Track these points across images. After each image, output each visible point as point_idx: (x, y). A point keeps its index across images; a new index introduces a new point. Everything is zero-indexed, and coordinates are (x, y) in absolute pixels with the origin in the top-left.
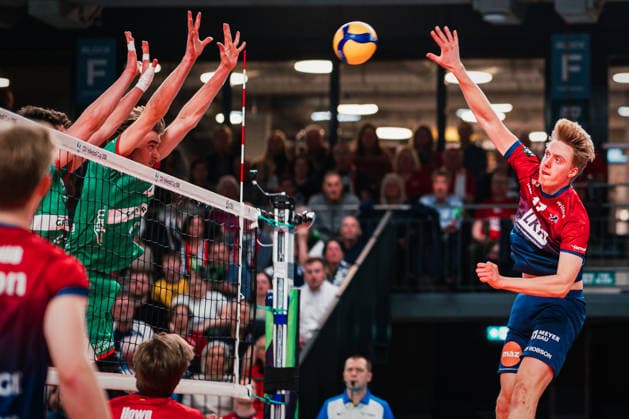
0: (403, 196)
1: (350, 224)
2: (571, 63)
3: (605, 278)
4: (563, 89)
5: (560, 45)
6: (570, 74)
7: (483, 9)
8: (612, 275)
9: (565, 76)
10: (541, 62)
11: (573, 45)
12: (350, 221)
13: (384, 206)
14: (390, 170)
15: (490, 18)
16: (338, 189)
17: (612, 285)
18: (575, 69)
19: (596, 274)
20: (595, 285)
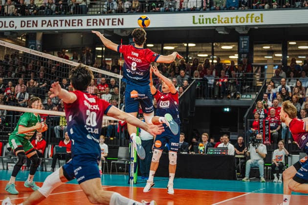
0: (199, 76)
1: (185, 83)
2: (244, 44)
3: (248, 96)
4: (242, 50)
5: (242, 39)
6: (244, 46)
7: (218, 30)
8: (250, 96)
9: (243, 47)
10: (237, 43)
11: (245, 39)
12: (185, 82)
13: (195, 78)
14: (196, 70)
15: (219, 32)
16: (183, 74)
17: (250, 98)
18: (245, 45)
19: (246, 95)
20: (246, 98)
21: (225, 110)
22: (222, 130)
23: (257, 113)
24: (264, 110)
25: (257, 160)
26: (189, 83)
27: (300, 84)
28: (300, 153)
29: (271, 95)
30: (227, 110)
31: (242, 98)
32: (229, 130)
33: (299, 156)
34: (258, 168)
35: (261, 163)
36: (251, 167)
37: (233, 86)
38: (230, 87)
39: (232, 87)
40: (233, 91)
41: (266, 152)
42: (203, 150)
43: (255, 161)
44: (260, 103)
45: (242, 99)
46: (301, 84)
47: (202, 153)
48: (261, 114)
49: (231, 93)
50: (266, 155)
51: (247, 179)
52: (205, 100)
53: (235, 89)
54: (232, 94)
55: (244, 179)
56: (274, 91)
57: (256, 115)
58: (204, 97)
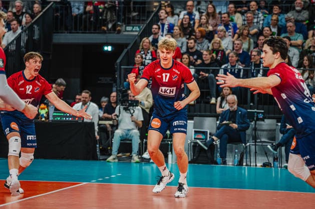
3: (136, 28)
8: (139, 27)
19: (133, 27)
20: (132, 31)
21: (106, 48)
22: (100, 80)
23: (139, 56)
24: (151, 52)
25: (129, 130)
26: (43, 8)
27: (213, 9)
28: (195, 118)
29: (166, 27)
30: (109, 48)
31: (126, 31)
32: (111, 80)
33: (193, 122)
34: (131, 140)
35: (135, 133)
36: (121, 140)
37: (111, 12)
38: (107, 14)
39: (109, 14)
40: (111, 21)
41: (141, 118)
42: (45, 115)
43: (126, 131)
44: (147, 40)
45: (126, 33)
46: (215, 10)
47: (43, 119)
48: (147, 58)
49: (108, 24)
50: (142, 121)
51: (114, 159)
52: (68, 34)
53: (115, 17)
54: (110, 26)
55: (110, 159)
56: (171, 20)
57: (138, 58)
58: (66, 29)
